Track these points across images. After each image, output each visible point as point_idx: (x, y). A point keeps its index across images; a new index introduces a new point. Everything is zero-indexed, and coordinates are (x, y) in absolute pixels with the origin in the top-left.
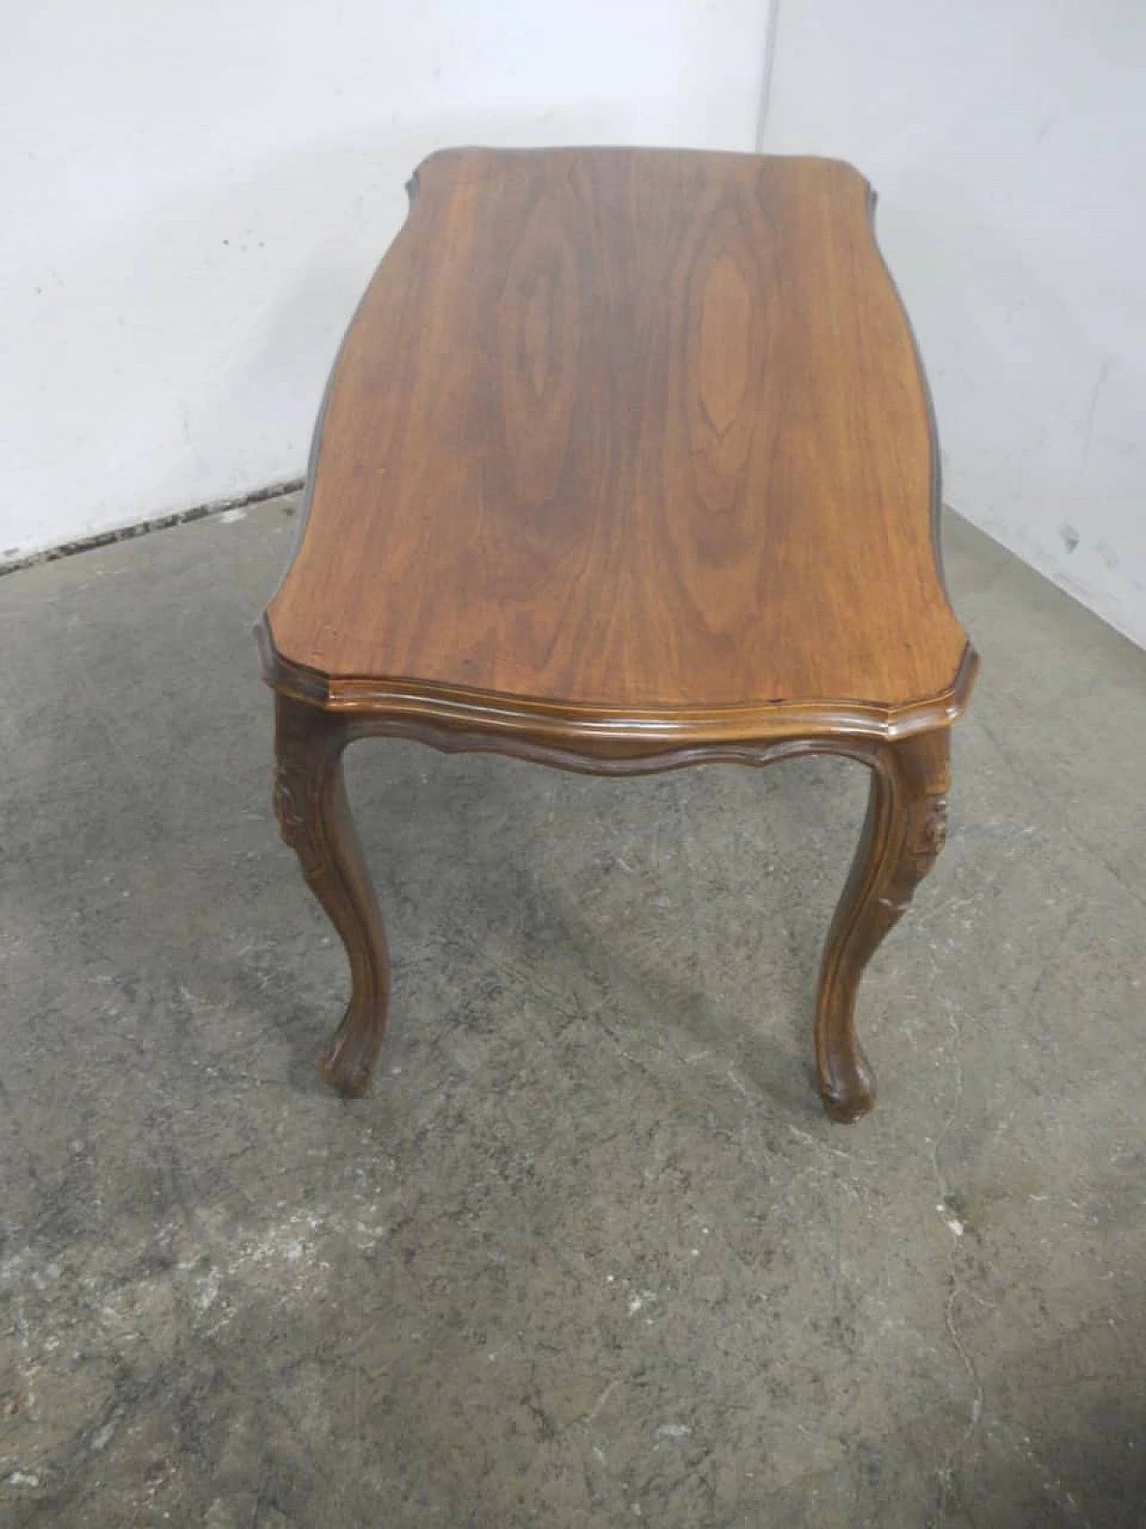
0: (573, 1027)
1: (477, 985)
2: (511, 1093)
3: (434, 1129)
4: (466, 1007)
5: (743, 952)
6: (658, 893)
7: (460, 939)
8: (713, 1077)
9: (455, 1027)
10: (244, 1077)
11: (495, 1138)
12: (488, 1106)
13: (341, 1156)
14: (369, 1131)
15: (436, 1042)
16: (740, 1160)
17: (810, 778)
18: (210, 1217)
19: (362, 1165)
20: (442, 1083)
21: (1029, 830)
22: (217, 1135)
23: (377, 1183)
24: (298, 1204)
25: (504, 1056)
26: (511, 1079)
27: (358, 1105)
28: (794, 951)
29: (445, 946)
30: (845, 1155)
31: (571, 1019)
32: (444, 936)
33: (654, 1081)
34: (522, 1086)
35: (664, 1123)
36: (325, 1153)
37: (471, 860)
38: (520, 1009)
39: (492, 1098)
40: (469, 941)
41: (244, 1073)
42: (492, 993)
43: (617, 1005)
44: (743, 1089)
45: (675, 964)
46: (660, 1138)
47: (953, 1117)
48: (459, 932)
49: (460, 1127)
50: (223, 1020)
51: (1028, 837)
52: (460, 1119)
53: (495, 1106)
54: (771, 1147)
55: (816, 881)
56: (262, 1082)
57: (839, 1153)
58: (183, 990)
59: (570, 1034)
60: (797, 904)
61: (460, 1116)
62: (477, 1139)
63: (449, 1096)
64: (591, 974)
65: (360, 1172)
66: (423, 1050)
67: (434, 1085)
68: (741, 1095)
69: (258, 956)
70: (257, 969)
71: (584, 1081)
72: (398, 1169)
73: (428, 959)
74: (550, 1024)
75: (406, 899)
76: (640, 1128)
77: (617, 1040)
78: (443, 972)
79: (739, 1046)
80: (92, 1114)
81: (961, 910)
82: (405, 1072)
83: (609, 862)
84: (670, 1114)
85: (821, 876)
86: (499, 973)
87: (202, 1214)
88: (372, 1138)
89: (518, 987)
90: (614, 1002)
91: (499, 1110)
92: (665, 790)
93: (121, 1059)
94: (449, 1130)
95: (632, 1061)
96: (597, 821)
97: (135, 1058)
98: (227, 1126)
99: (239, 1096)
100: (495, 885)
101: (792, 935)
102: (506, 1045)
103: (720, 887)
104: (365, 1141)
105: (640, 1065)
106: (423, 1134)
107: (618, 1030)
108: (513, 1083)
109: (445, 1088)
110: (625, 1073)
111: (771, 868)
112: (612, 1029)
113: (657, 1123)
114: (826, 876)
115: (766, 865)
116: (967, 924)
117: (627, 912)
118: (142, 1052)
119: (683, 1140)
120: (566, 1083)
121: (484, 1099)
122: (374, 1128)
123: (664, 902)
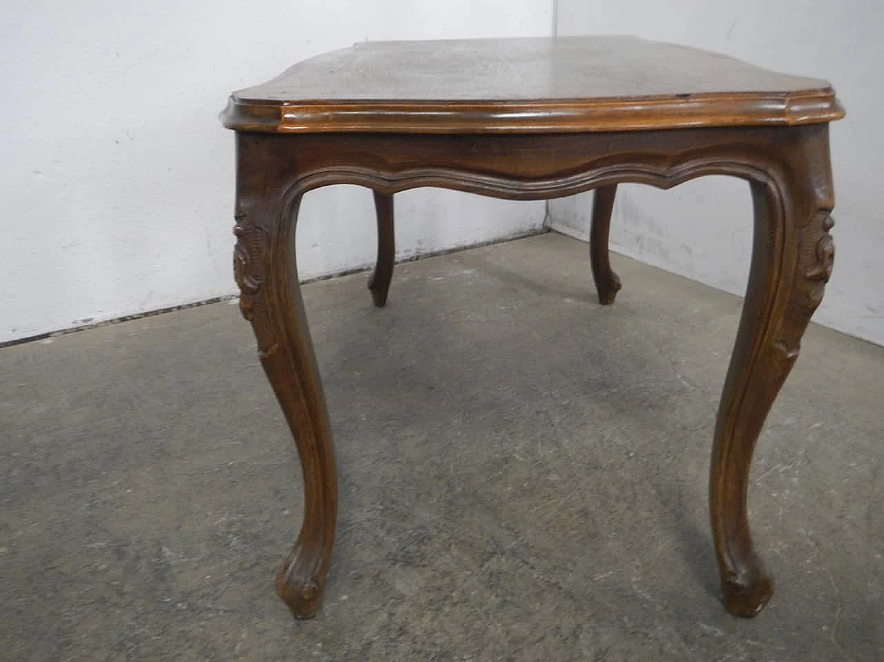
0: (494, 560)
1: (410, 535)
2: (446, 610)
3: (378, 641)
4: (401, 550)
5: (623, 506)
6: (548, 472)
7: (395, 506)
8: (619, 590)
9: (394, 564)
10: (209, 609)
11: (435, 645)
12: (426, 621)
14: (319, 645)
15: (378, 575)
16: (661, 651)
20: (384, 605)
21: (817, 425)
22: (180, 655)
25: (438, 583)
26: (445, 599)
27: (310, 625)
28: (665, 503)
29: (383, 511)
30: (756, 643)
31: (492, 554)
32: (381, 504)
33: (570, 595)
34: (455, 604)
35: (586, 626)
37: (401, 459)
38: (448, 549)
39: (429, 615)
40: (401, 507)
41: (210, 606)
42: (422, 540)
43: (528, 544)
44: (648, 597)
45: (571, 515)
46: (585, 638)
47: (839, 610)
48: (393, 502)
49: (401, 638)
50: (196, 569)
51: (819, 428)
52: (402, 631)
53: (432, 620)
54: (686, 639)
55: (668, 460)
56: (225, 612)
57: (749, 642)
58: (165, 549)
59: (492, 564)
60: (657, 474)
61: (401, 629)
62: (418, 647)
63: (391, 615)
64: (504, 524)
66: (367, 582)
67: (377, 607)
68: (648, 602)
69: (231, 524)
70: (228, 533)
71: (509, 598)
73: (369, 520)
74: (474, 558)
76: (565, 632)
77: (532, 568)
78: (382, 528)
79: (637, 567)
80: (68, 643)
81: (785, 472)
82: (352, 599)
83: (507, 456)
84: (589, 619)
86: (428, 526)
88: (323, 650)
89: (445, 536)
90: (525, 542)
91: (435, 624)
92: (542, 416)
93: (103, 600)
94: (392, 640)
95: (548, 582)
96: (494, 434)
97: (115, 599)
98: (190, 647)
99: (203, 623)
100: (420, 473)
101: (660, 493)
102: (438, 575)
103: (597, 467)
104: (315, 653)
105: (556, 584)
106: (368, 645)
107: (532, 560)
108: (447, 602)
109: (386, 609)
110: (543, 591)
111: (631, 454)
112: (526, 560)
113: (579, 626)
115: (627, 453)
116: (795, 480)
117: (526, 485)
118: (122, 595)
119: (605, 639)
120: (493, 600)
121: (422, 615)
122: (324, 642)
123: (553, 477)
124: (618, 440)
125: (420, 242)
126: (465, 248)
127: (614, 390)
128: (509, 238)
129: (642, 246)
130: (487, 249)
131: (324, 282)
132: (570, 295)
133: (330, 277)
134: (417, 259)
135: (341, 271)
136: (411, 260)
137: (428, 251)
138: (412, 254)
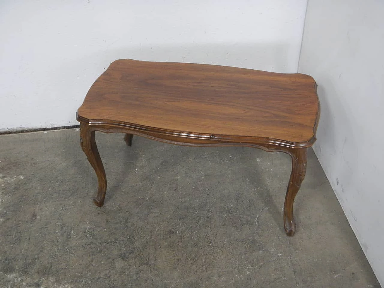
0: (144, 266)
1: (129, 250)
2: (122, 276)
3: (102, 278)
4: (124, 254)
5: (192, 262)
6: (181, 242)
9: (120, 257)
13: (82, 277)
15: (114, 259)
17: (234, 225)
18: (52, 280)
19: (85, 280)
20: (110, 268)
21: (280, 255)
22: (62, 264)
23: (85, 285)
24: (68, 283)
25: (126, 267)
29: (128, 239)
31: (144, 264)
32: (129, 237)
33: (153, 284)
36: (79, 275)
37: (146, 221)
38: (135, 258)
39: (118, 275)
40: (134, 240)
42: (132, 252)
45: (174, 259)
49: (108, 279)
50: (76, 240)
52: (109, 277)
53: (117, 277)
55: (219, 251)
56: (76, 256)
58: (72, 231)
59: (142, 268)
60: (211, 255)
61: (109, 276)
62: (110, 283)
63: (109, 272)
64: (155, 255)
65: (83, 281)
66: (111, 260)
67: (108, 268)
69: (90, 229)
70: (89, 231)
71: (139, 278)
72: (91, 283)
73: (123, 241)
74: (139, 264)
75: (127, 226)
77: (151, 272)
78: (124, 245)
79: (176, 283)
80: (42, 251)
81: (248, 269)
82: (104, 264)
83: (175, 231)
86: (136, 249)
87: (50, 278)
88: (90, 275)
89: (138, 253)
90: (156, 263)
92: (198, 218)
93: (53, 242)
94: (105, 279)
95: (151, 278)
96: (178, 220)
97: (56, 242)
98: (65, 262)
99: (70, 257)
100: (147, 229)
101: (205, 262)
102: (127, 265)
103: (196, 245)
104: (88, 275)
106: (99, 278)
107: (152, 270)
108: (124, 274)
109: (110, 270)
110: (148, 280)
111: (210, 244)
112: (151, 269)
116: (248, 273)
117: (171, 244)
118: (58, 242)
120: (135, 278)
121: (116, 275)
122: (91, 273)
123: (181, 244)
124: (212, 237)
127: (230, 215)
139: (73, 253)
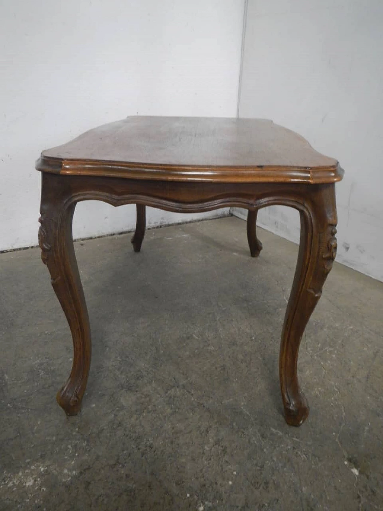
0: (173, 390)
1: (133, 375)
2: (144, 414)
3: (107, 429)
4: (127, 382)
5: (244, 364)
6: (209, 345)
7: (127, 359)
8: (235, 409)
9: (122, 389)
10: (24, 408)
11: (136, 432)
12: (133, 420)
13: (62, 440)
14: (77, 429)
15: (112, 395)
16: (249, 441)
19: (71, 444)
20: (113, 410)
21: (351, 327)
22: (5, 431)
23: (76, 452)
24: (37, 460)
25: (142, 400)
26: (145, 408)
27: (73, 419)
28: (265, 365)
29: (120, 361)
30: (298, 440)
31: (173, 387)
32: (121, 358)
33: (208, 410)
34: (149, 412)
35: (213, 427)
36: (54, 438)
37: (134, 335)
38: (150, 383)
39: (135, 416)
40: (130, 360)
41: (24, 406)
42: (139, 377)
43: (192, 382)
44: (248, 413)
45: (216, 368)
46: (212, 433)
47: (343, 425)
48: (127, 357)
49: (119, 428)
50: (20, 386)
51: (352, 329)
52: (120, 424)
53: (137, 419)
54: (263, 436)
55: (271, 342)
56: (31, 409)
57: (295, 439)
58: (5, 375)
59: (172, 392)
62: (127, 433)
63: (116, 416)
64: (181, 371)
65: (70, 446)
66: (106, 398)
67: (110, 411)
68: (247, 415)
69: (41, 364)
70: (40, 369)
71: (177, 410)
72: (88, 445)
73: (112, 366)
74: (163, 389)
76: (203, 429)
77: (192, 395)
78: (119, 370)
79: (245, 397)
81: (330, 352)
82: (97, 406)
83: (189, 336)
84: (216, 423)
85: (273, 341)
86: (142, 371)
88: (78, 432)
89: (150, 376)
90: (191, 381)
91: (138, 421)
92: (211, 316)
94: (114, 429)
95: (199, 403)
96: (184, 324)
98: (11, 427)
99: (19, 415)
100: (143, 342)
101: (264, 359)
102: (143, 396)
103: (234, 344)
104: (74, 433)
105: (202, 404)
106: (101, 431)
107: (193, 391)
108: (146, 411)
109: (114, 412)
110: (195, 407)
111: (253, 338)
112: (190, 391)
113: (210, 427)
114: (275, 341)
115: (251, 338)
116: (334, 356)
117: (196, 351)
119: (222, 433)
120: (169, 411)
121: (132, 417)
122: (79, 428)
123: (211, 348)
124: (248, 331)
125: (162, 219)
126: (187, 223)
127: (250, 303)
128: (211, 218)
129: (277, 227)
130: (198, 224)
131: (111, 237)
132: (237, 251)
133: (114, 234)
134: (161, 227)
135: (120, 232)
136: (157, 227)
137: (167, 223)
138: (158, 224)
139: (23, 408)
